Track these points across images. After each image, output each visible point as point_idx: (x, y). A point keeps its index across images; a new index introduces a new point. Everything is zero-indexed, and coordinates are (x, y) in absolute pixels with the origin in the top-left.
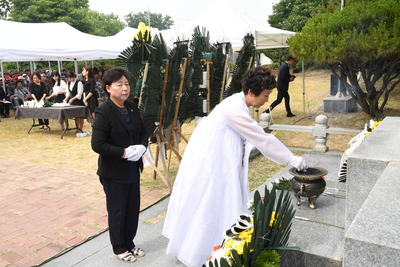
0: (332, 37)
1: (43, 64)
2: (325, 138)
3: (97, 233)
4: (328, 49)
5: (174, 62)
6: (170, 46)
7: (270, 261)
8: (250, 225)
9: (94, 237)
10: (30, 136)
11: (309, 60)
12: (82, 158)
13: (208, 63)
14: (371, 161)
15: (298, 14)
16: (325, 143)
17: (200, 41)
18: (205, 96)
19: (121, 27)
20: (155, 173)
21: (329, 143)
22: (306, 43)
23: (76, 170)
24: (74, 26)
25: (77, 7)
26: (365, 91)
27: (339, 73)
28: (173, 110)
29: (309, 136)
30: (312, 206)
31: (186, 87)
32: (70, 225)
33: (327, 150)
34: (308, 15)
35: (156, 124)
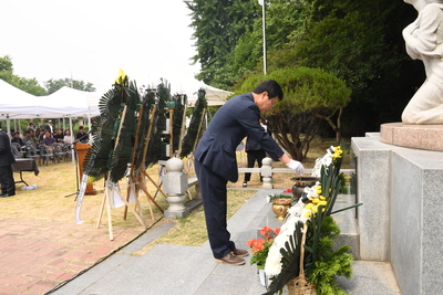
2: (271, 177)
13: (171, 112)
16: (270, 182)
17: (163, 91)
18: (167, 141)
20: (126, 208)
33: (273, 188)
35: (129, 165)
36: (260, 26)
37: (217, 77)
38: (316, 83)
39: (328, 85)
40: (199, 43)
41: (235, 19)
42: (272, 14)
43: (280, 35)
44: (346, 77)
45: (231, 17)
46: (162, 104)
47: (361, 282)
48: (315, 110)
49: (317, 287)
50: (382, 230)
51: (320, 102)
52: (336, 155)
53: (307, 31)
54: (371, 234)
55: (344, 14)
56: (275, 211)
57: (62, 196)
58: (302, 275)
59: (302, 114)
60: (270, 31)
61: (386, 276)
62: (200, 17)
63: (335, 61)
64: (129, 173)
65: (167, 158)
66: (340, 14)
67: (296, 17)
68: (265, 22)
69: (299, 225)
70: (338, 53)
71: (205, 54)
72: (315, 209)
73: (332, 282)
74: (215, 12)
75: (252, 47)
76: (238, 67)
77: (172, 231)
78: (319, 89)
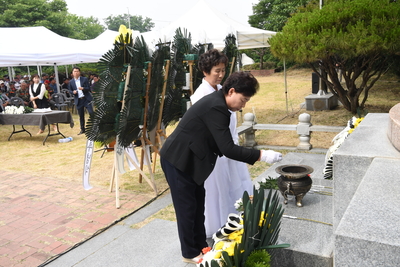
0: (312, 36)
1: (21, 70)
2: (309, 136)
3: (83, 240)
4: (308, 48)
5: (156, 64)
6: (152, 48)
7: (261, 261)
8: (240, 226)
9: (80, 244)
10: (10, 143)
11: (291, 59)
12: (65, 164)
13: (191, 65)
14: (356, 158)
15: (278, 13)
16: (308, 141)
17: (182, 43)
19: (101, 30)
20: (141, 176)
21: (313, 142)
22: (286, 42)
23: (60, 177)
24: (53, 30)
25: (55, 10)
26: (346, 89)
27: (320, 72)
28: (157, 112)
29: (293, 134)
30: (299, 204)
31: (169, 89)
32: (55, 233)
33: (311, 148)
34: (288, 15)
35: (141, 127)
51: (377, 44)
78: (378, 26)
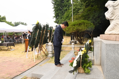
0: (73, 27)
13: (49, 31)
16: (74, 49)
17: (47, 26)
18: (48, 38)
35: (39, 44)
36: (71, 9)
37: (60, 22)
38: (86, 24)
39: (89, 25)
40: (55, 13)
41: (65, 7)
42: (74, 6)
43: (77, 11)
44: (94, 23)
45: (64, 6)
46: (47, 29)
47: (94, 69)
48: (85, 31)
49: (84, 69)
50: (99, 58)
51: (87, 29)
52: (90, 42)
53: (84, 10)
54: (97, 59)
55: (93, 6)
56: (75, 54)
57: (21, 52)
58: (81, 66)
59: (82, 32)
60: (74, 10)
61: (100, 68)
62: (55, 6)
63: (91, 18)
64: (39, 46)
65: (48, 43)
66: (92, 6)
67: (81, 6)
68: (73, 8)
69: (80, 56)
70: (91, 16)
71: (57, 16)
72: (84, 52)
73: (87, 68)
74: (59, 5)
75: (69, 14)
76: (65, 19)
77: (50, 60)
78: (86, 25)
